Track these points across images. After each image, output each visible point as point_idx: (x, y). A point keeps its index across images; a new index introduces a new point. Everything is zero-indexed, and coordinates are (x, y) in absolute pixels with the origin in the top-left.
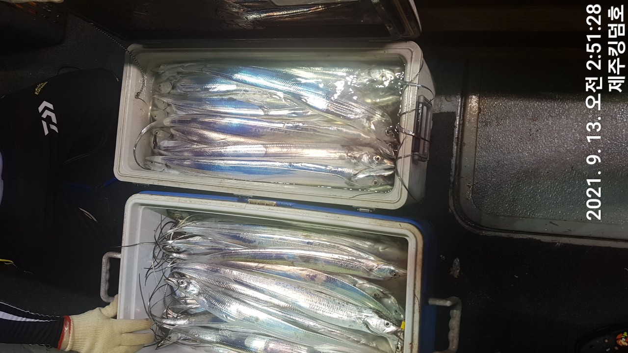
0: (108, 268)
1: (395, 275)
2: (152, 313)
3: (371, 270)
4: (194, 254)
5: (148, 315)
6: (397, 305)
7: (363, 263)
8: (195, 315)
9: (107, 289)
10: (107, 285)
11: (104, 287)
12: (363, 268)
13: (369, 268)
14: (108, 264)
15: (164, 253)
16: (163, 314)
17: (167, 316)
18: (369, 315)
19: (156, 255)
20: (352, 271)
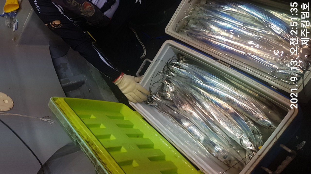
0: (145, 64)
1: (270, 127)
2: (151, 90)
3: (259, 119)
4: (179, 76)
5: (150, 90)
6: (262, 140)
7: (257, 114)
8: (167, 100)
9: (140, 72)
10: (141, 70)
11: (139, 71)
12: (255, 116)
13: (258, 117)
14: (145, 63)
15: (168, 70)
16: (155, 93)
17: (156, 95)
18: (245, 137)
19: (165, 68)
20: (249, 115)
